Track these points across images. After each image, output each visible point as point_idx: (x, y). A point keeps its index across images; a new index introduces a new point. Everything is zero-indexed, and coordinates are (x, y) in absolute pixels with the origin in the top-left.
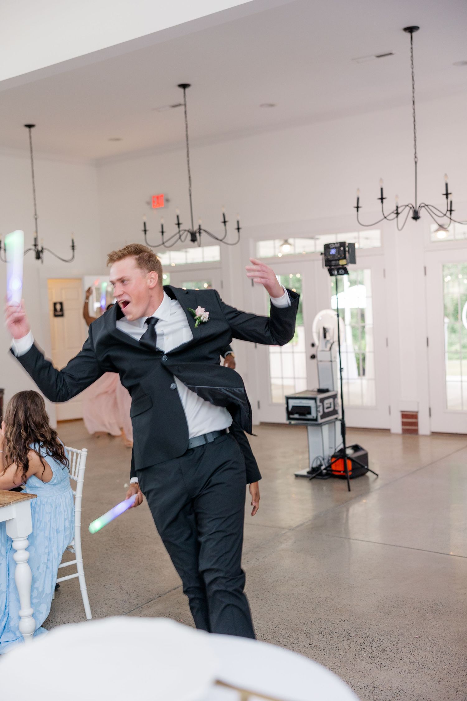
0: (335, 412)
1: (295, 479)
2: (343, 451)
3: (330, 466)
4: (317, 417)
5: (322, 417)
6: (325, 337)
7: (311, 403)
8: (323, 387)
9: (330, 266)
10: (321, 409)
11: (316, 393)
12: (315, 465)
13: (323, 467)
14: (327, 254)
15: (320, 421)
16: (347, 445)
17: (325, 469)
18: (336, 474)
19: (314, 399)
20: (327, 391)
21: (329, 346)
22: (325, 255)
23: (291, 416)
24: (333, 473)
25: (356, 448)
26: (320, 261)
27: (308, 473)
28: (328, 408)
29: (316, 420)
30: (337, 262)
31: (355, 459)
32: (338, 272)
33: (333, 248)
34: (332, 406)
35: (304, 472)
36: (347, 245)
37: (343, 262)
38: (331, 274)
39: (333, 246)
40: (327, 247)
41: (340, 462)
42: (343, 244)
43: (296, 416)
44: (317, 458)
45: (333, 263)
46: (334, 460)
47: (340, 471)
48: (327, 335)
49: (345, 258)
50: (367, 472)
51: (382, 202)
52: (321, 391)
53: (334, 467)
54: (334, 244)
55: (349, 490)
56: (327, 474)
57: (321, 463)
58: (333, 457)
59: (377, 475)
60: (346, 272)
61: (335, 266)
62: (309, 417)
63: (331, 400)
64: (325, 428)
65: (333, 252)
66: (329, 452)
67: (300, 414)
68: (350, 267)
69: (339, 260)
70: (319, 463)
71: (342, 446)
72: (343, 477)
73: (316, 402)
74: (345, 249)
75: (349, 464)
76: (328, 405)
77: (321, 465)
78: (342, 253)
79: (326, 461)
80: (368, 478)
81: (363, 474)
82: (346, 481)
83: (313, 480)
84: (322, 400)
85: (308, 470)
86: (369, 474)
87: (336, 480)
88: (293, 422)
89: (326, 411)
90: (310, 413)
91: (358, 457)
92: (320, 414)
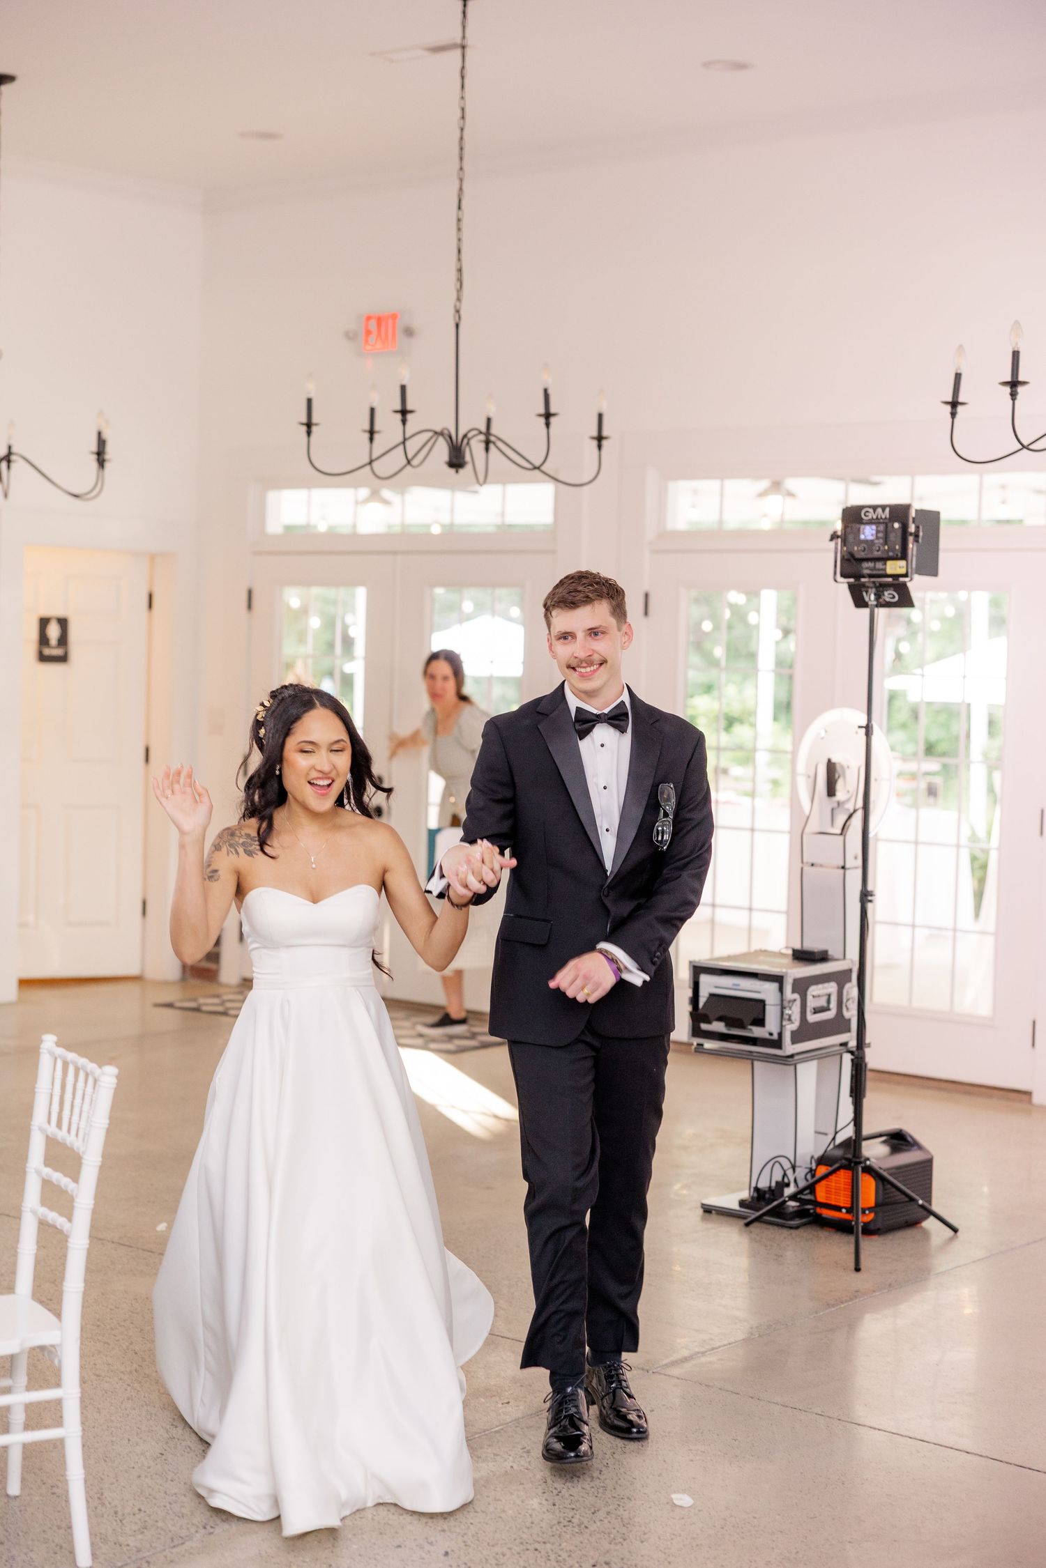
0: (839, 1025)
1: (703, 1219)
2: (853, 1145)
3: (811, 1188)
4: (780, 1035)
5: (797, 1037)
6: (831, 792)
7: (767, 991)
8: (812, 945)
9: (858, 576)
10: (795, 1012)
11: (788, 961)
12: (764, 1184)
13: (788, 1191)
14: (851, 538)
15: (789, 1048)
16: (866, 1130)
17: (793, 1197)
18: (827, 1213)
19: (778, 979)
20: (823, 957)
21: (841, 819)
22: (844, 542)
23: (704, 1026)
24: (819, 1210)
25: (898, 1140)
26: (827, 556)
27: (742, 1203)
28: (817, 1011)
29: (777, 1044)
30: (879, 565)
31: (885, 1174)
32: (878, 596)
33: (870, 522)
34: (833, 1005)
35: (731, 1201)
36: (913, 514)
37: (894, 567)
38: (860, 602)
39: (871, 515)
40: (853, 516)
41: (843, 1177)
42: (899, 513)
43: (718, 1027)
44: (774, 1160)
45: (867, 567)
46: (822, 1170)
47: (838, 1209)
48: (840, 786)
49: (904, 556)
50: (926, 1218)
51: (1013, 395)
52: (802, 956)
53: (821, 1195)
54: (875, 508)
55: (857, 1269)
56: (800, 1213)
57: (785, 1175)
58: (822, 1161)
59: (955, 1230)
60: (905, 600)
61: (871, 576)
62: (757, 1032)
63: (832, 988)
64: (808, 1072)
65: (868, 532)
66: (810, 1146)
67: (730, 1022)
68: (917, 585)
69: (884, 560)
70: (778, 1176)
71: (849, 1132)
72: (844, 1228)
73: (781, 990)
74: (905, 527)
75: (868, 1191)
76: (822, 1002)
77: (783, 1185)
78: (895, 539)
79: (801, 1173)
80: (926, 1234)
81: (913, 1224)
82: (852, 1239)
83: (756, 1227)
84: (801, 986)
85: (745, 1194)
86: (930, 1224)
87: (824, 1234)
88: (709, 1045)
89: (812, 1018)
90: (760, 1022)
91: (900, 1170)
92: (790, 1028)
